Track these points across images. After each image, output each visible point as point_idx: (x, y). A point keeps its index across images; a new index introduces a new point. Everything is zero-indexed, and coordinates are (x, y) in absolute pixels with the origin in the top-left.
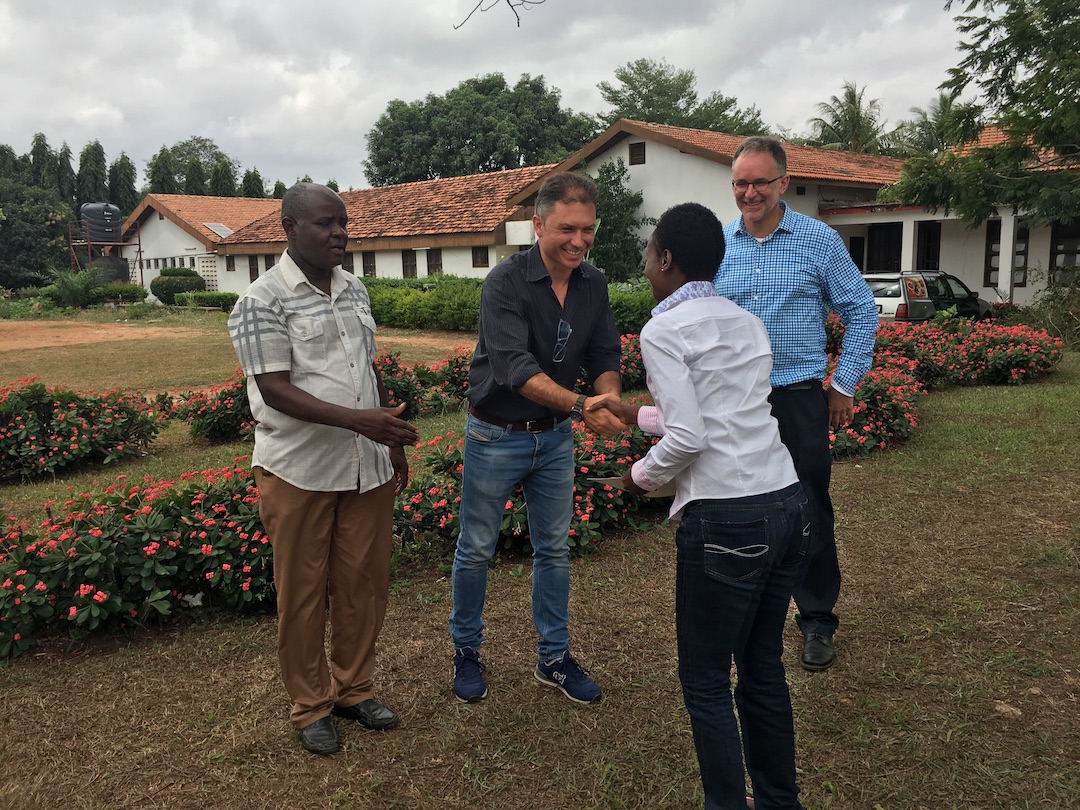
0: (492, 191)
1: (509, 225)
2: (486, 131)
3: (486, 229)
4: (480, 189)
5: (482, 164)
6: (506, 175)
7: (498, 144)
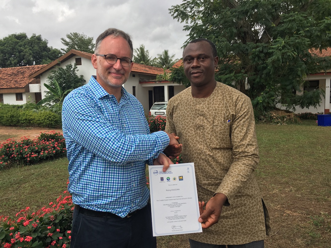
0: (23, 73)
1: (30, 85)
2: (20, 52)
3: (21, 87)
4: (18, 72)
5: (18, 63)
6: (28, 68)
7: (25, 57)
